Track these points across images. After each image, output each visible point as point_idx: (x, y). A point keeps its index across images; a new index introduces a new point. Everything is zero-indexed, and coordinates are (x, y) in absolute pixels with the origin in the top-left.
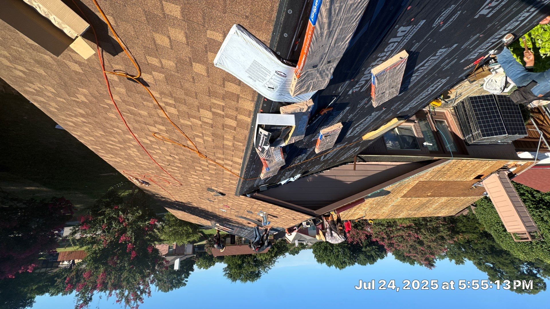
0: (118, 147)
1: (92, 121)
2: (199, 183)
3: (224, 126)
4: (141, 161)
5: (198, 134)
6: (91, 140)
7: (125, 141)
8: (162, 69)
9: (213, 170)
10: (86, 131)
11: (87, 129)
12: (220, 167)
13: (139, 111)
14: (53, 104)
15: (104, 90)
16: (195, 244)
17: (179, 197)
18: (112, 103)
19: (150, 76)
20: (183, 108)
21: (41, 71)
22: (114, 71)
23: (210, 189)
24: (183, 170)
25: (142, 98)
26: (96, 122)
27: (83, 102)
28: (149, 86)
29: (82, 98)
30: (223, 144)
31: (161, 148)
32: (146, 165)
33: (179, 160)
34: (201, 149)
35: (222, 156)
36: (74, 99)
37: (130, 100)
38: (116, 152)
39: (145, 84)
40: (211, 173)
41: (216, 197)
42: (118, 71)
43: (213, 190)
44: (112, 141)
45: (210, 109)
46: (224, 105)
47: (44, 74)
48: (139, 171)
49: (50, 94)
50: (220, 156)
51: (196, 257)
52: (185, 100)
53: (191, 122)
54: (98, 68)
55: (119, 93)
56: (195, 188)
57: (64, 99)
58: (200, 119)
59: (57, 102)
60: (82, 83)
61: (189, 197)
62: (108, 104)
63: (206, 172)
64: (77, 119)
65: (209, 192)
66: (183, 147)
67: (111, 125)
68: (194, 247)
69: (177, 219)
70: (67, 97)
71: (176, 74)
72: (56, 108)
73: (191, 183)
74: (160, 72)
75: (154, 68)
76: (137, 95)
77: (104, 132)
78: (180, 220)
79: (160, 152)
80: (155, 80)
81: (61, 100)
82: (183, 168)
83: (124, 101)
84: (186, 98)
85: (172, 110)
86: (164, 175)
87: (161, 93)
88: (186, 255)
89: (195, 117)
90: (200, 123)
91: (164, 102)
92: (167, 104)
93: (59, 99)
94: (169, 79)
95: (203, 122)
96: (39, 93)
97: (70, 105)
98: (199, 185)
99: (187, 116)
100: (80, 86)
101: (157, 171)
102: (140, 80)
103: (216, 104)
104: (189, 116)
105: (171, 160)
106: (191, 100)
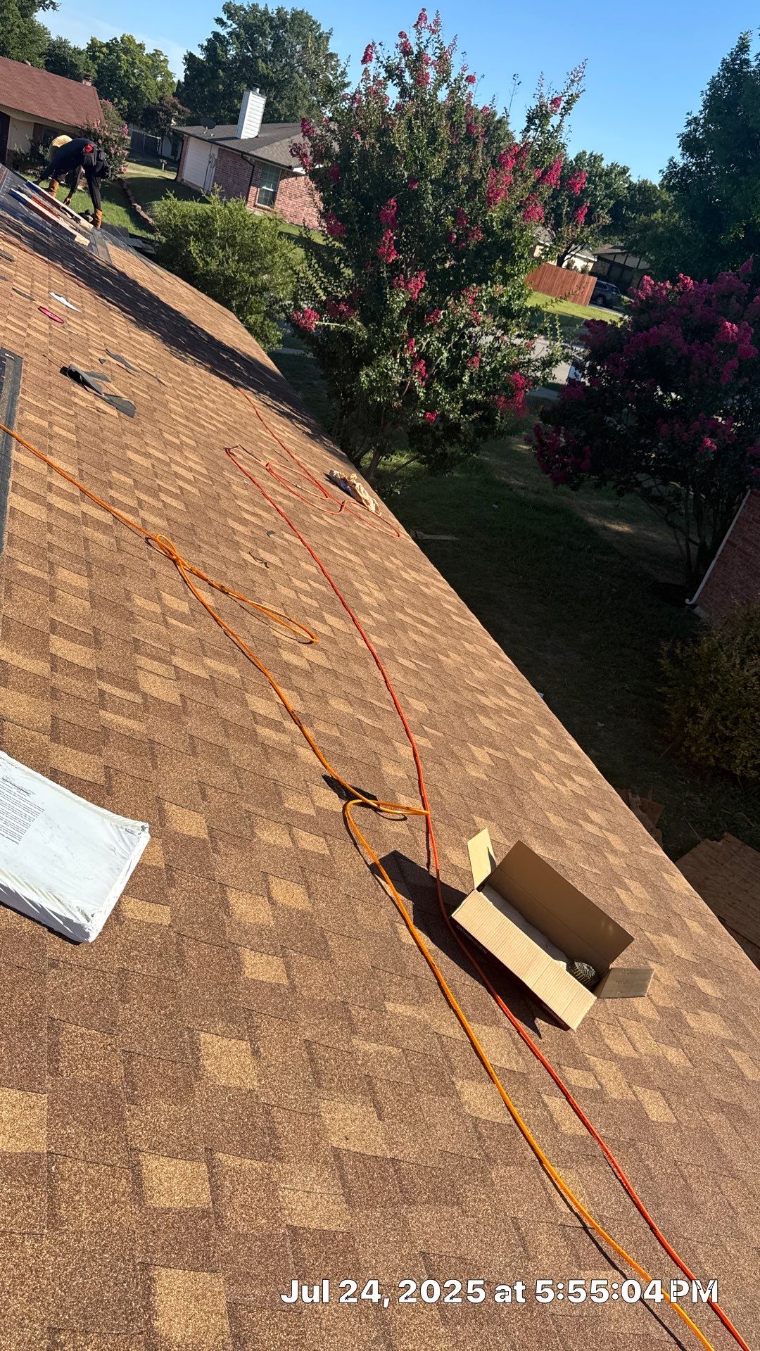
0: (409, 615)
1: (465, 693)
2: (167, 443)
3: (95, 641)
4: (350, 561)
5: (183, 626)
6: (470, 643)
7: (391, 628)
8: (291, 822)
9: (121, 487)
10: (480, 669)
11: (478, 674)
12: (94, 491)
13: (351, 710)
14: (542, 744)
15: (432, 773)
16: (172, 176)
17: (233, 406)
18: (415, 738)
19: (321, 804)
20: (230, 711)
21: (555, 820)
22: (405, 819)
23: (127, 409)
24: (224, 504)
25: (342, 746)
26: (457, 692)
27: (480, 745)
28: (325, 777)
29: (481, 754)
30: (90, 576)
31: (292, 594)
32: (336, 546)
33: (237, 546)
34: (165, 569)
35: (89, 532)
36: (499, 754)
37: (372, 744)
38: (413, 600)
39: (333, 783)
40: (129, 475)
41: (99, 369)
42: (398, 817)
43: (112, 400)
44: (422, 634)
45: (149, 704)
46: (102, 712)
47: (550, 815)
48: (358, 527)
49: (547, 768)
50: (99, 536)
51: (169, 115)
52: (228, 736)
53: (205, 666)
54: (439, 826)
55: (397, 762)
56: (181, 429)
57: (517, 755)
58: (179, 674)
59: (534, 748)
60: (476, 792)
61: (201, 398)
62: (425, 734)
63: (145, 481)
64: (498, 702)
65: (126, 398)
66: (227, 586)
67: (422, 680)
68: (176, 163)
69: (240, 312)
70: (511, 759)
71: (252, 809)
72: (537, 733)
73: (194, 449)
74: (295, 814)
75: (310, 824)
76: (355, 757)
77: (438, 661)
78: (226, 304)
79: (297, 583)
80: (309, 794)
81: (523, 753)
82: (224, 513)
83: (388, 741)
84: (221, 740)
85: (261, 706)
86: (285, 502)
87: (292, 757)
88: (212, 141)
89: (196, 680)
90: (176, 661)
91: (284, 731)
92: (277, 727)
93: (529, 756)
94: (272, 795)
95: (169, 663)
96: (566, 772)
97: (508, 740)
98: (166, 436)
99: (219, 685)
100: (483, 783)
101: (305, 517)
102: (345, 794)
103: (129, 717)
104: (211, 683)
105: (264, 549)
106: (209, 732)
